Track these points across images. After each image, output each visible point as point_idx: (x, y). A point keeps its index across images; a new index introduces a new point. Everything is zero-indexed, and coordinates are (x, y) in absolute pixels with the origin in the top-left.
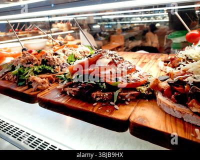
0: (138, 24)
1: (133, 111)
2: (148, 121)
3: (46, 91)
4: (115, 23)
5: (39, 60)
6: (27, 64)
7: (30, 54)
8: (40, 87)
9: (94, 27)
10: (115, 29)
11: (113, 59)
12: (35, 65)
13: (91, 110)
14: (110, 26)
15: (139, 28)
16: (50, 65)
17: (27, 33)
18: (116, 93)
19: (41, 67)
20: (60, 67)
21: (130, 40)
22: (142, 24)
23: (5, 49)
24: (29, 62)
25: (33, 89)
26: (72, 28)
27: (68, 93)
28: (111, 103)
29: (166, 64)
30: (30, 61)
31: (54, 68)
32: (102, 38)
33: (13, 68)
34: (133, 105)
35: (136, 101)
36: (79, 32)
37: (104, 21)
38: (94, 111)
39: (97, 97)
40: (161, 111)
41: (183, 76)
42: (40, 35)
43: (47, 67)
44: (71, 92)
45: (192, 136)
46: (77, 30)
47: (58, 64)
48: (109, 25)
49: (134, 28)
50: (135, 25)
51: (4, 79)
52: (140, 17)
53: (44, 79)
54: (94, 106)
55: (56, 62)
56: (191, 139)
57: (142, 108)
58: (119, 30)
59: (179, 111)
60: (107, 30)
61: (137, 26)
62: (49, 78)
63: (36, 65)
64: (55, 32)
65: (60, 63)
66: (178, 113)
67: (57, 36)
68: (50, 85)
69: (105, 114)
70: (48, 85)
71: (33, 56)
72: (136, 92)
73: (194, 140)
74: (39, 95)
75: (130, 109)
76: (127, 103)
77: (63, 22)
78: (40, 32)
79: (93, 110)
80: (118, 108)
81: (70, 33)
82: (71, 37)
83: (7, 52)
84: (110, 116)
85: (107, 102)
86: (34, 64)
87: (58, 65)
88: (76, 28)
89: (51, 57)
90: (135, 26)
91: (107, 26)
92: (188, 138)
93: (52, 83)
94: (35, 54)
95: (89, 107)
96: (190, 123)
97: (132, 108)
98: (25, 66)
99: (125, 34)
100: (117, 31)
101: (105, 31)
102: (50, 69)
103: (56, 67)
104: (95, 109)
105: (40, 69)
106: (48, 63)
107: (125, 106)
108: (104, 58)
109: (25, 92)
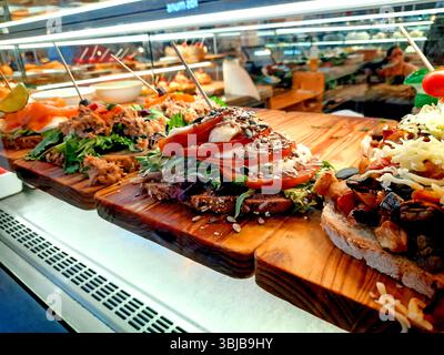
0: (362, 48)
1: (269, 237)
2: (291, 260)
3: (114, 186)
4: (308, 44)
5: (108, 126)
6: (84, 131)
7: (92, 113)
8: (102, 178)
9: (258, 53)
10: (305, 59)
11: (244, 129)
12: (100, 134)
13: (185, 230)
14: (297, 52)
15: (362, 56)
16: (129, 137)
17: (112, 67)
18: (240, 199)
19: (109, 140)
20: (147, 140)
21: (339, 84)
22: (373, 48)
23: (54, 99)
24: (88, 127)
25: (89, 182)
26: (207, 57)
27: (149, 192)
28: (230, 219)
29: (375, 142)
30: (90, 127)
31: (136, 143)
32: (274, 80)
33: (61, 138)
34: (272, 226)
35: (281, 219)
36: (221, 65)
37: (282, 39)
38: (191, 232)
39: (201, 204)
40: (325, 242)
41: (380, 171)
42: (138, 70)
43: (122, 140)
44: (156, 191)
45: (371, 298)
46: (218, 62)
47: (145, 134)
48: (294, 48)
49: (350, 57)
50: (356, 48)
51: (43, 160)
52: (368, 31)
53: (112, 164)
54: (195, 222)
55: (142, 131)
56: (365, 302)
57: (288, 233)
58: (314, 61)
59: (356, 244)
60: (286, 62)
61: (359, 52)
62: (122, 161)
63: (102, 134)
64: (170, 65)
65: (148, 133)
66: (354, 248)
67: (176, 72)
68: (123, 176)
69: (209, 239)
70: (119, 175)
71: (97, 117)
72: (282, 200)
73: (372, 305)
74: (97, 195)
75: (262, 234)
76: (261, 221)
77: (189, 43)
78: (138, 65)
79: (189, 229)
80: (238, 230)
81: (203, 68)
82: (204, 75)
83: (57, 106)
84: (217, 244)
85: (222, 217)
86: (97, 132)
87: (144, 137)
88: (216, 56)
89: (131, 119)
90: (352, 53)
91: (291, 52)
92: (360, 301)
93: (128, 172)
94: (101, 113)
95: (183, 224)
96: (379, 272)
97: (269, 232)
98: (80, 135)
99: (327, 70)
100: (308, 62)
101: (281, 64)
102: (126, 143)
103: (140, 140)
104: (194, 228)
105: (107, 143)
106: (126, 132)
107: (256, 228)
108: (224, 124)
109: (74, 187)
